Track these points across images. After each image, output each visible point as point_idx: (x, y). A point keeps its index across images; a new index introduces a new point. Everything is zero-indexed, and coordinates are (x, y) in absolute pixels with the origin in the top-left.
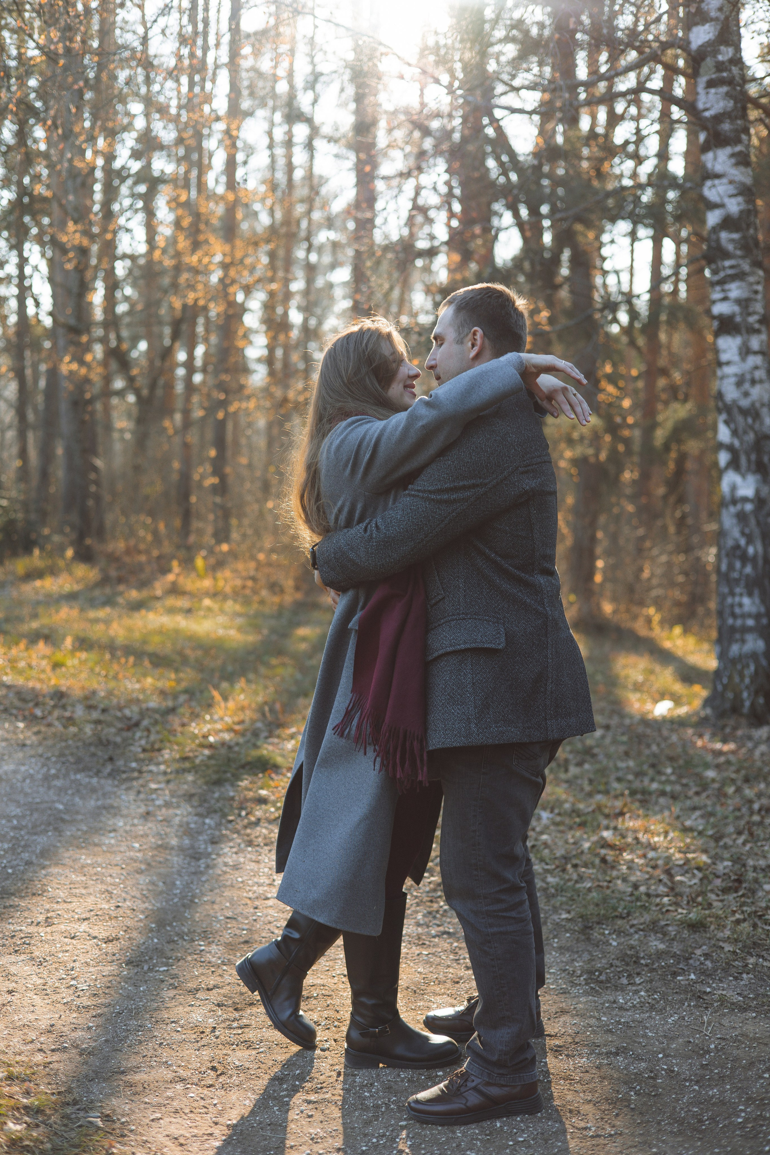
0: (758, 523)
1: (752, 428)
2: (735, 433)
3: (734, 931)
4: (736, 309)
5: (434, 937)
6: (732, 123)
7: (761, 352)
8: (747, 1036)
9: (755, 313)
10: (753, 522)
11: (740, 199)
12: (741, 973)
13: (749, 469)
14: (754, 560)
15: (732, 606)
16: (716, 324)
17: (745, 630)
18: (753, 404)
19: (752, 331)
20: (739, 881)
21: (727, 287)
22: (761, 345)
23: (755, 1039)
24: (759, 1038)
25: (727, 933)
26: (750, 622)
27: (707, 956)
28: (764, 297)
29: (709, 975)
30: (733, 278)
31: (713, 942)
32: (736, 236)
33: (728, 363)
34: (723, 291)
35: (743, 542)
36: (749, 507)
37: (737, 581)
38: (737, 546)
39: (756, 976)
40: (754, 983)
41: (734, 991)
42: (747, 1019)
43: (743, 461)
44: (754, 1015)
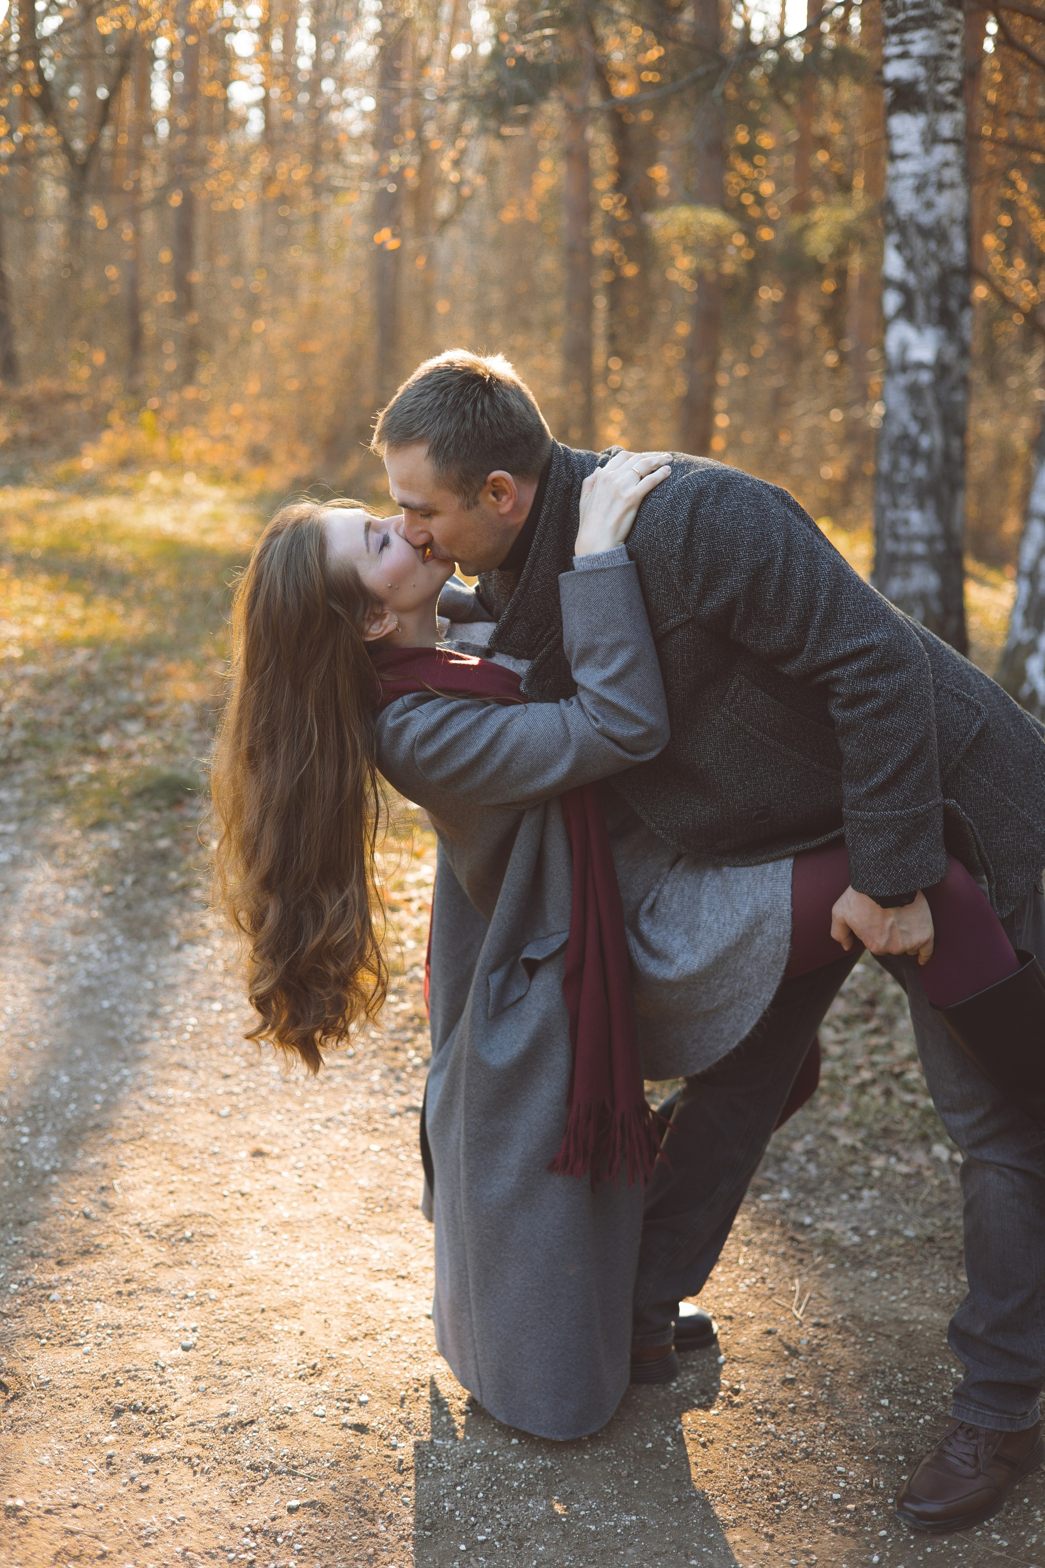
0: (939, 402)
1: (934, 256)
2: (910, 264)
3: (856, 1107)
4: (921, 71)
5: (393, 1116)
7: (953, 141)
8: (861, 1319)
9: (948, 79)
10: (929, 399)
12: (859, 1189)
13: (928, 321)
14: (928, 456)
15: (893, 524)
16: (888, 95)
17: (911, 559)
18: (938, 222)
19: (943, 107)
20: (872, 1003)
21: (908, 36)
22: (955, 130)
23: (874, 1325)
24: (879, 1324)
25: (845, 1110)
26: (919, 548)
27: (811, 1154)
28: (964, 53)
29: (811, 1192)
30: (917, 23)
31: (822, 1127)
33: (904, 156)
34: (902, 43)
35: (913, 428)
36: (925, 377)
37: (902, 487)
38: (905, 436)
39: (883, 1194)
40: (879, 1207)
41: (847, 1222)
42: (863, 1284)
43: (920, 306)
44: (874, 1274)
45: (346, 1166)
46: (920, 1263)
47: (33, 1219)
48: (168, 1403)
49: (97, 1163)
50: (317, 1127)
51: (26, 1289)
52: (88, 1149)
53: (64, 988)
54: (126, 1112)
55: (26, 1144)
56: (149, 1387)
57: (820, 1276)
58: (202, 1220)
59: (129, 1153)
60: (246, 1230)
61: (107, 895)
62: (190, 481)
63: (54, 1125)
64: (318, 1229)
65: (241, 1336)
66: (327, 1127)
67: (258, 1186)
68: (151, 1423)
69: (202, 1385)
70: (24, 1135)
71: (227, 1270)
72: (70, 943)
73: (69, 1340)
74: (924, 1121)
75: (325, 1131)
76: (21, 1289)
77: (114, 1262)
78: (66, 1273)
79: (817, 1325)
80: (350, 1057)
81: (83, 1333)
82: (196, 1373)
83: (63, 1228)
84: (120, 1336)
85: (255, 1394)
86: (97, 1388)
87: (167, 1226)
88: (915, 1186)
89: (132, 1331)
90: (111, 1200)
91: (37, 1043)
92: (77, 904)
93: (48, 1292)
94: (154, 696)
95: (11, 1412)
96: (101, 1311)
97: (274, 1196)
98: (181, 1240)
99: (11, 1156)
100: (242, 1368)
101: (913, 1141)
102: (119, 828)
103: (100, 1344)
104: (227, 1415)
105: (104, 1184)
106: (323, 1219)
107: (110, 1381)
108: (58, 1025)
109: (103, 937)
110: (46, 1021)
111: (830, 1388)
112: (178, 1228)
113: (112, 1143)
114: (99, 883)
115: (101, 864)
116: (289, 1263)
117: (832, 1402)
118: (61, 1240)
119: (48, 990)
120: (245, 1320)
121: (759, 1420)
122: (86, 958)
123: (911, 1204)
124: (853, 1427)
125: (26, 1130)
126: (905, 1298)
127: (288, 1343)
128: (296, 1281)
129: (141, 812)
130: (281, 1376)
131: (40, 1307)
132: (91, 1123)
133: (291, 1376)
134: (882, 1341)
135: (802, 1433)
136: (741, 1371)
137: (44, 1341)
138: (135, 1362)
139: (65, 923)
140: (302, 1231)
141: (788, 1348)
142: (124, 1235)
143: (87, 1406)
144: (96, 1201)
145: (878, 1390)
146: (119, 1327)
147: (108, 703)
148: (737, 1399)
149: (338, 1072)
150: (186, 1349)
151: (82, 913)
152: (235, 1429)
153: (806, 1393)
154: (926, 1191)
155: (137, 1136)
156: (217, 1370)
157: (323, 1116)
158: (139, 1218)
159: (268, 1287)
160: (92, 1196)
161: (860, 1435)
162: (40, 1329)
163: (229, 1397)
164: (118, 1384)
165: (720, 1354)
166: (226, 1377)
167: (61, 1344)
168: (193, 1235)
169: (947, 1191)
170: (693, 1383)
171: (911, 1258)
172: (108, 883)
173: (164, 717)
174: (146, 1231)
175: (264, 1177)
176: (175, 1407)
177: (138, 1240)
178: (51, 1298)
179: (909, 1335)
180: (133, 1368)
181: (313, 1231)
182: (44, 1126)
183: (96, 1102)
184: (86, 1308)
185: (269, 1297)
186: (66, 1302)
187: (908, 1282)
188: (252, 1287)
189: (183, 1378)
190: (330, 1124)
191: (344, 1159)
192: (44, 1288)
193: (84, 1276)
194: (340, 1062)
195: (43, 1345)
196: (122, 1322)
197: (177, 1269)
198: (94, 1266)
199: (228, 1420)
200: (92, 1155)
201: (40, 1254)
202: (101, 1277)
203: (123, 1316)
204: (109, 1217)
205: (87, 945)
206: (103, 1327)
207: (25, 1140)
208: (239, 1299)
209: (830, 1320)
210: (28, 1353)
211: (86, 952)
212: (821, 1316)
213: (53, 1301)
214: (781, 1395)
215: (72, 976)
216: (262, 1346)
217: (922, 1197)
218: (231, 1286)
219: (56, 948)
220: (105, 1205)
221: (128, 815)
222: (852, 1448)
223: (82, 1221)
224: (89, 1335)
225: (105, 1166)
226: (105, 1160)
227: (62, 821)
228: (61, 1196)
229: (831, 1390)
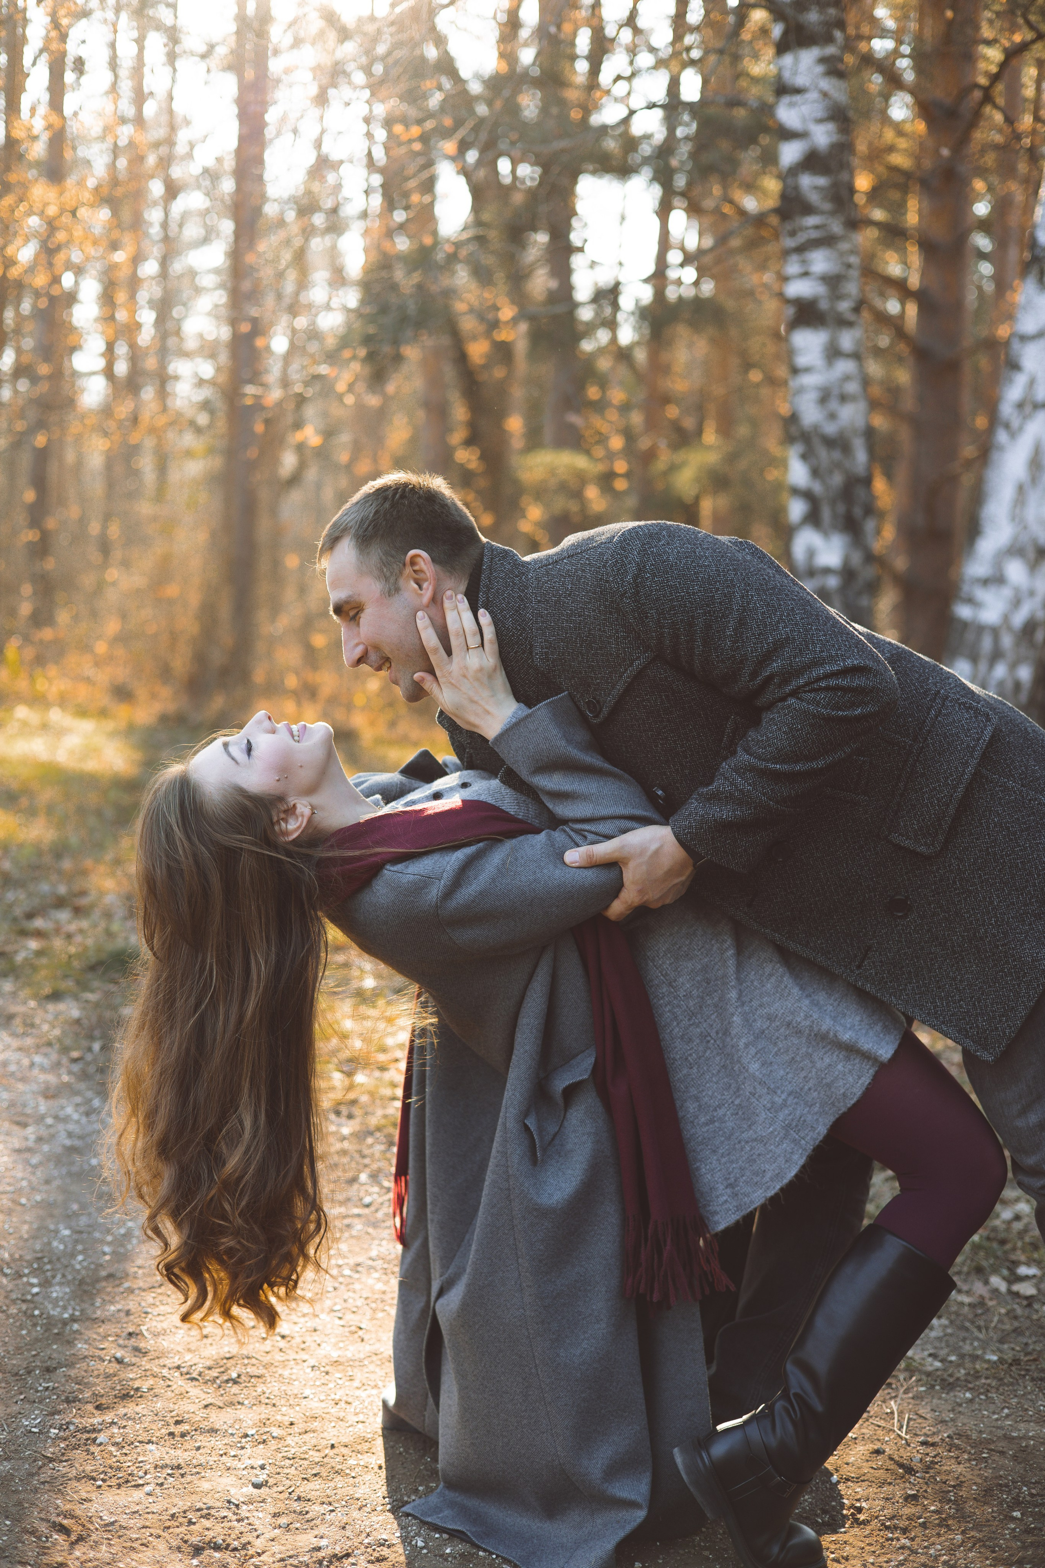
1: (838, 465)
2: (815, 473)
4: (821, 290)
6: (821, 12)
7: (853, 355)
9: (847, 296)
11: (830, 126)
13: (834, 527)
16: (791, 311)
18: (841, 433)
19: (843, 323)
21: (808, 256)
22: (855, 345)
23: (983, 1442)
30: (817, 244)
32: (822, 181)
33: (807, 370)
34: (803, 262)
36: (833, 582)
39: (951, 1322)
40: (951, 1335)
41: (923, 1350)
42: (960, 1405)
43: (826, 513)
44: (968, 1395)
45: (387, 1308)
46: (1012, 1384)
47: (60, 1365)
48: (251, 1539)
49: (119, 1311)
50: (347, 1272)
51: (67, 1433)
52: (107, 1298)
53: (46, 1148)
54: (139, 1262)
55: (37, 1294)
56: (226, 1524)
57: (913, 1398)
58: (246, 1361)
59: (151, 1301)
60: (294, 1371)
61: (75, 1061)
62: (55, 715)
63: (64, 1276)
64: (372, 1367)
65: (314, 1472)
66: (357, 1272)
67: (297, 1328)
68: (236, 1560)
69: (283, 1520)
70: (33, 1285)
71: (284, 1409)
72: (43, 1106)
73: (127, 1482)
74: (976, 1253)
75: (356, 1276)
76: (62, 1434)
77: (159, 1405)
78: (108, 1418)
79: (923, 1443)
80: (368, 1206)
81: (141, 1474)
82: (273, 1510)
83: (96, 1373)
84: (182, 1476)
85: (344, 1528)
86: (169, 1528)
87: (210, 1368)
88: (982, 1314)
89: (194, 1470)
90: (142, 1345)
91: (28, 1200)
92: (43, 1069)
93: (93, 1436)
94: (76, 888)
95: (77, 1553)
96: (154, 1453)
97: (317, 1337)
98: (227, 1381)
99: (24, 1307)
100: (323, 1503)
101: (968, 1273)
102: (76, 998)
103: (162, 1484)
104: (318, 1549)
105: (131, 1330)
106: (374, 1358)
107: (181, 1520)
108: (47, 1182)
109: (78, 1099)
110: (33, 1179)
111: (955, 1502)
112: (222, 1369)
113: (131, 1291)
114: (65, 1050)
115: (63, 1032)
116: (350, 1400)
117: (962, 1516)
118: (95, 1385)
119: (29, 1150)
120: (316, 1457)
121: (890, 1535)
122: (66, 1119)
123: (984, 1331)
124: (990, 1539)
125: (34, 1281)
126: (1007, 1416)
127: (367, 1477)
128: (361, 1417)
129: (96, 984)
130: (368, 1509)
131: (88, 1451)
132: (104, 1273)
133: (379, 1508)
134: (996, 1457)
135: (939, 1547)
136: (858, 1490)
137: (99, 1483)
138: (205, 1500)
139: (34, 1087)
140: (356, 1370)
141: (901, 1466)
142: (164, 1378)
143: (161, 1546)
144: (125, 1347)
145: (1007, 1503)
146: (179, 1467)
147: (30, 895)
148: (862, 1517)
149: (356, 1221)
150: (257, 1486)
151: (51, 1079)
152: (331, 1562)
153: (933, 1508)
154: (996, 1319)
155: (156, 1285)
156: (297, 1507)
157: (352, 1261)
158: (177, 1361)
159: (333, 1424)
160: (121, 1342)
161: (1000, 1547)
162: (92, 1471)
163: (316, 1532)
164: (190, 1523)
165: (832, 1475)
166: (307, 1512)
167: (119, 1486)
168: (239, 1376)
169: (1016, 1318)
170: (811, 1503)
171: (1001, 1379)
172: (75, 1049)
173: (92, 906)
174: (187, 1373)
175: (302, 1320)
176: (259, 1544)
177: (179, 1383)
178: (98, 1441)
179: (1024, 1450)
180: (204, 1506)
181: (366, 1370)
182: (54, 1277)
183: (105, 1254)
184: (139, 1450)
185: (336, 1433)
186: (116, 1444)
187: (1005, 1401)
188: (316, 1424)
189: (261, 1515)
190: (360, 1269)
191: (383, 1301)
192: (88, 1432)
193: (129, 1418)
194: (356, 1211)
195: (100, 1487)
196: (181, 1461)
197: (229, 1410)
198: (138, 1409)
199: (321, 1554)
200: (112, 1303)
201: (76, 1400)
202: (149, 1419)
203: (181, 1456)
204: (144, 1362)
205: (63, 1108)
206: (162, 1468)
207: (35, 1290)
208: (305, 1436)
209: (937, 1439)
210: (84, 1495)
211: (62, 1114)
212: (926, 1435)
213: (100, 1444)
214: (907, 1511)
215: (53, 1136)
216: (339, 1481)
217: (993, 1325)
218: (292, 1424)
219: (28, 1111)
220: (137, 1349)
221: (83, 986)
222: (994, 1559)
223: (115, 1366)
224: (148, 1476)
225: (128, 1313)
226: (127, 1308)
227: (14, 994)
228: (86, 1342)
229: (959, 1503)
